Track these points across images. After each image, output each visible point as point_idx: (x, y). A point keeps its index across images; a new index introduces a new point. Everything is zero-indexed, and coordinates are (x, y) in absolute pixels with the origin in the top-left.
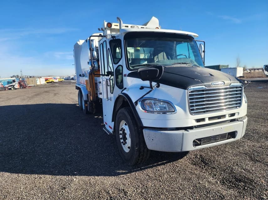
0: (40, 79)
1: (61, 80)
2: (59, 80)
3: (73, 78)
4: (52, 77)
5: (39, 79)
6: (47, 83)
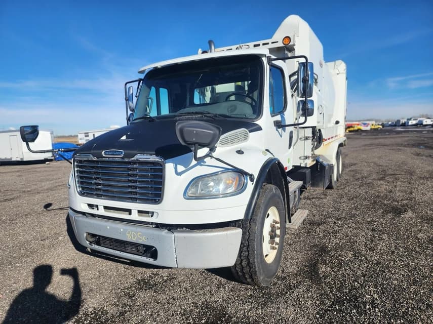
1: (376, 127)
2: (373, 127)
3: (405, 123)
4: (360, 123)
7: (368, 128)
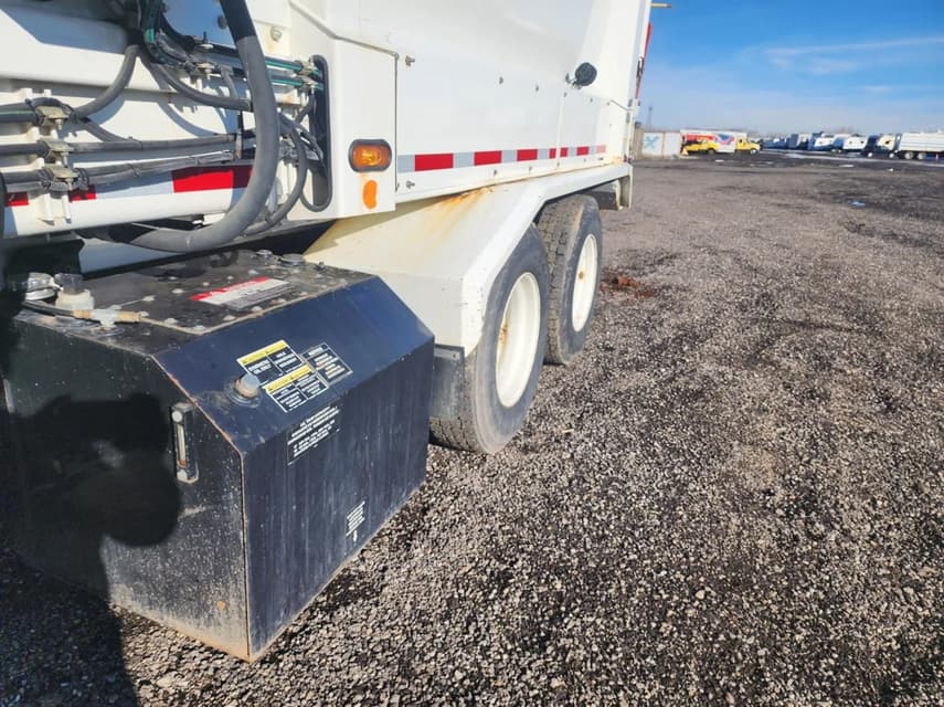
0: (664, 138)
1: (748, 147)
2: (740, 147)
3: (807, 142)
4: (716, 133)
5: (660, 135)
6: (690, 153)
7: (730, 149)
